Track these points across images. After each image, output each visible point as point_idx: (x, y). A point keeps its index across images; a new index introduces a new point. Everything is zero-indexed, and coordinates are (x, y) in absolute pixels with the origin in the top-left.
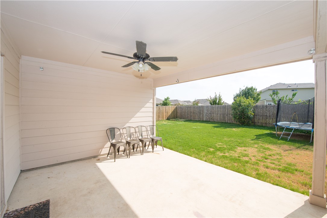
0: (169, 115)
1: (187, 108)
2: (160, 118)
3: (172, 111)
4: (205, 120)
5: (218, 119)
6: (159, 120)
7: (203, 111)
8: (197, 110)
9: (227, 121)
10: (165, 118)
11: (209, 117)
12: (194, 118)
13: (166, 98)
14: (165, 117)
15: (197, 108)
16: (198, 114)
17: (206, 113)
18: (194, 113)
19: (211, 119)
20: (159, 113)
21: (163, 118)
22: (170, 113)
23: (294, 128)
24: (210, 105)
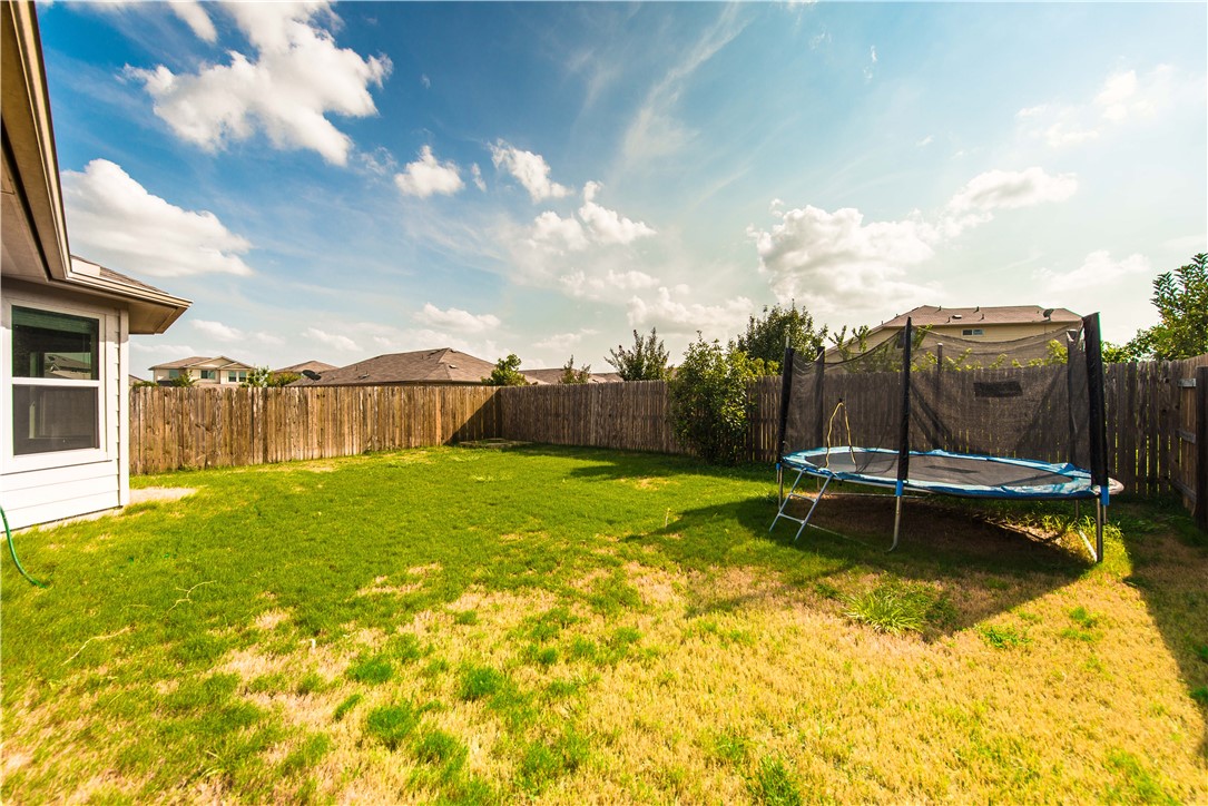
0: (463, 426)
1: (536, 395)
2: (413, 440)
3: (477, 408)
4: (592, 443)
5: (638, 440)
6: (408, 447)
7: (586, 406)
8: (566, 403)
9: (667, 446)
10: (438, 439)
11: (608, 428)
12: (558, 437)
13: (506, 360)
14: (439, 432)
15: (568, 393)
16: (571, 418)
17: (598, 414)
18: (557, 415)
19: (615, 437)
20: (409, 416)
21: (432, 437)
22: (468, 417)
23: (829, 478)
24: (622, 380)
